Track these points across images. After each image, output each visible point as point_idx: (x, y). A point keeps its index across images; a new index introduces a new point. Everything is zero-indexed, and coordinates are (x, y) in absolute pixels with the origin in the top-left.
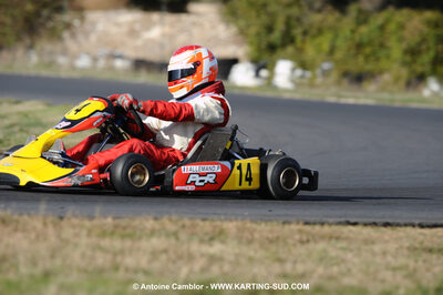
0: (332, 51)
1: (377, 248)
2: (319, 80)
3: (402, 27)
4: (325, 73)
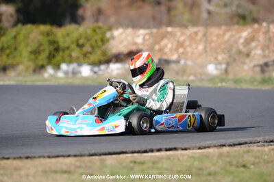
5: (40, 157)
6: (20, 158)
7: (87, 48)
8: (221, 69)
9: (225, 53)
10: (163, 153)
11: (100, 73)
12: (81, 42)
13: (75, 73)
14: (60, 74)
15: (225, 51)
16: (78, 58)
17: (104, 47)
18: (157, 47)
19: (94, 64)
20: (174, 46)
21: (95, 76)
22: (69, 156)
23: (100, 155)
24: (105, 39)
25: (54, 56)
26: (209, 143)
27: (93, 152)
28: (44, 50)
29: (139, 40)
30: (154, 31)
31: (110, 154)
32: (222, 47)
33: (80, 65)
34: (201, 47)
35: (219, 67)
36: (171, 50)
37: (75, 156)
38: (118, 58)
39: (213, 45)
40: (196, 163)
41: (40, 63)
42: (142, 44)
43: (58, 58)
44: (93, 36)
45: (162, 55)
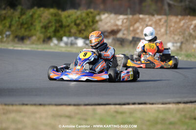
0: (10, 26)
1: (38, 115)
2: (5, 39)
3: (40, 16)
4: (7, 36)
5: (49, 105)
6: (35, 105)
7: (82, 27)
8: (177, 46)
9: (180, 35)
10: (137, 106)
12: (78, 22)
13: (72, 44)
14: (62, 44)
15: (181, 33)
16: (75, 33)
17: (94, 27)
18: (131, 28)
19: (86, 38)
21: (87, 47)
22: (70, 105)
24: (95, 21)
25: (58, 31)
26: (169, 100)
27: (87, 103)
28: (52, 26)
29: (119, 23)
30: (130, 16)
31: (99, 105)
32: (178, 30)
33: (76, 38)
34: (163, 30)
35: (175, 45)
36: (142, 31)
37: (74, 105)
39: (172, 29)
40: (161, 115)
41: (49, 35)
42: (121, 26)
43: (62, 32)
44: (87, 18)
45: (135, 34)
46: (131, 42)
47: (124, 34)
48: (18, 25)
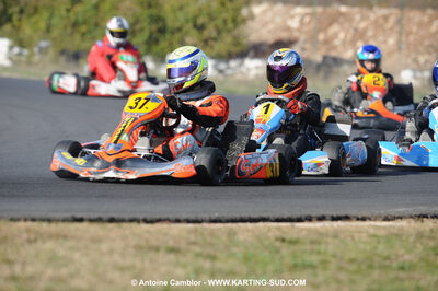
0: (48, 29)
1: (104, 247)
2: (37, 58)
4: (43, 51)
6: (99, 220)
7: (210, 31)
8: (423, 79)
9: (429, 53)
10: (327, 224)
11: (229, 72)
12: (201, 20)
15: (431, 50)
17: (236, 32)
19: (219, 57)
20: (349, 37)
21: (221, 77)
22: (178, 221)
23: (228, 221)
24: (239, 18)
25: (157, 41)
26: (401, 210)
27: (216, 215)
28: (142, 30)
29: (294, 24)
30: (319, 9)
31: (243, 220)
32: (426, 43)
34: (392, 41)
35: (419, 74)
36: (344, 42)
38: (258, 50)
39: (412, 38)
40: (381, 248)
42: (298, 30)
43: (163, 44)
44: (220, 13)
45: (329, 50)
46: (319, 67)
47: (303, 49)
48: (65, 27)
